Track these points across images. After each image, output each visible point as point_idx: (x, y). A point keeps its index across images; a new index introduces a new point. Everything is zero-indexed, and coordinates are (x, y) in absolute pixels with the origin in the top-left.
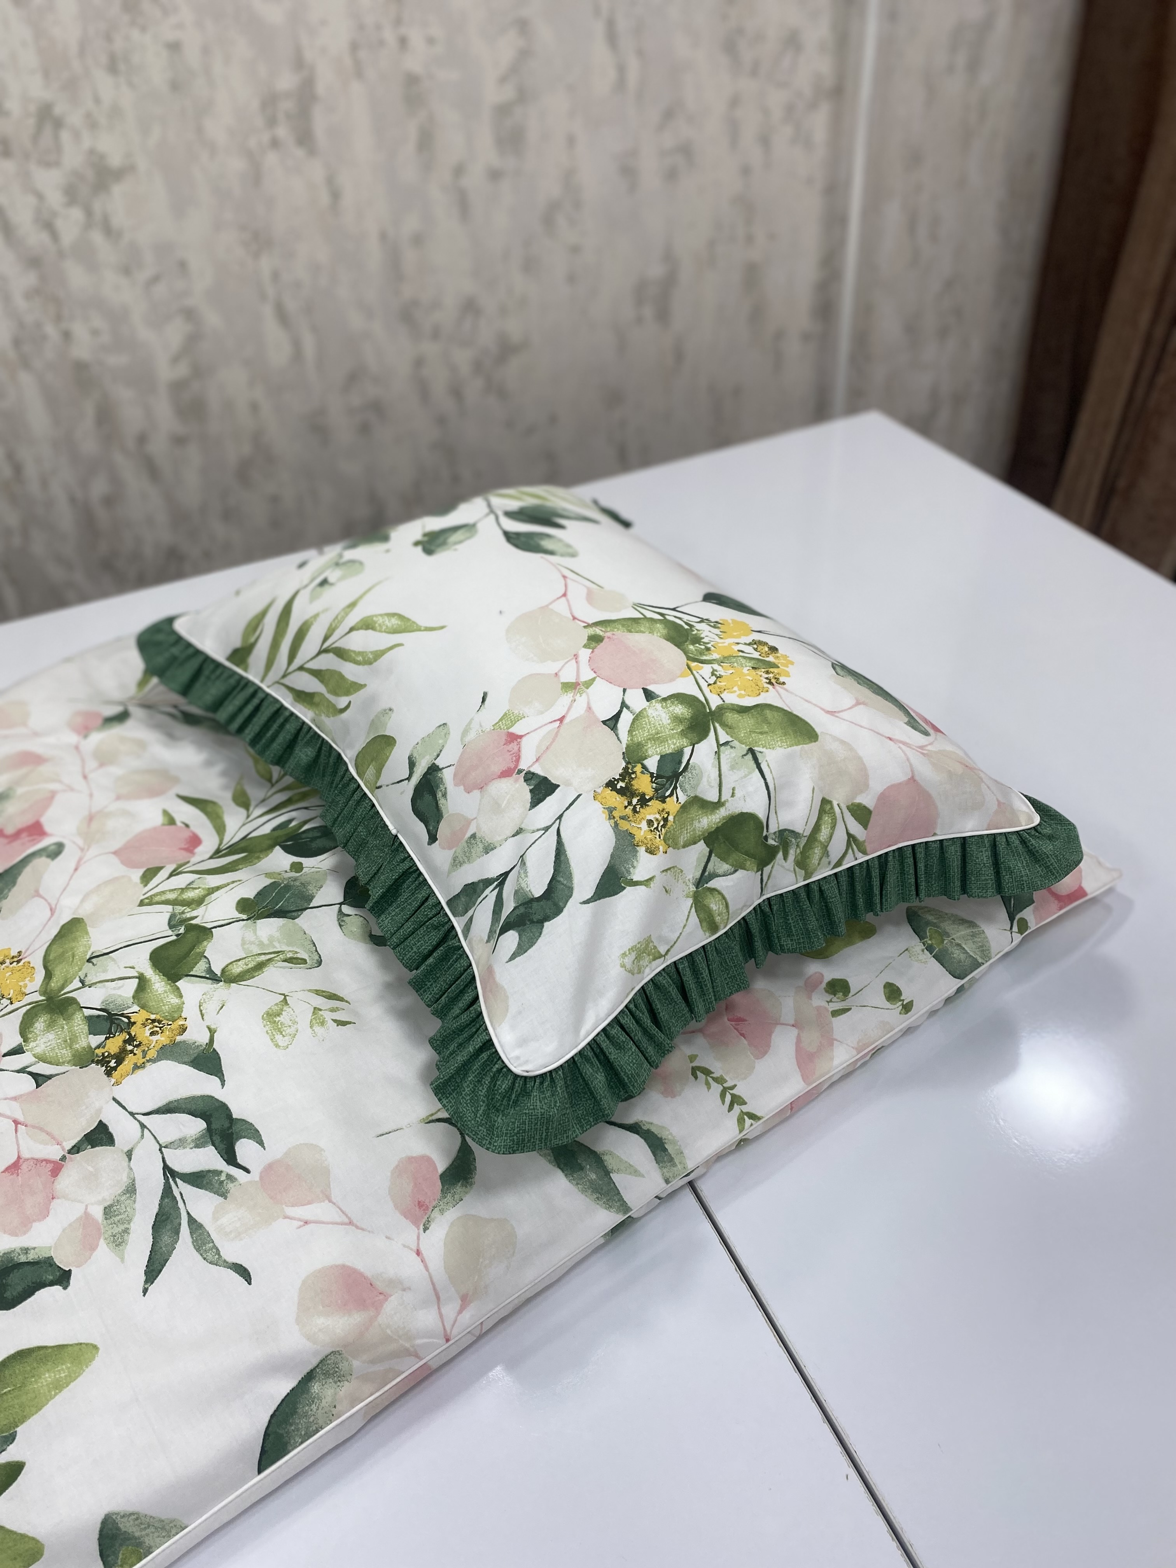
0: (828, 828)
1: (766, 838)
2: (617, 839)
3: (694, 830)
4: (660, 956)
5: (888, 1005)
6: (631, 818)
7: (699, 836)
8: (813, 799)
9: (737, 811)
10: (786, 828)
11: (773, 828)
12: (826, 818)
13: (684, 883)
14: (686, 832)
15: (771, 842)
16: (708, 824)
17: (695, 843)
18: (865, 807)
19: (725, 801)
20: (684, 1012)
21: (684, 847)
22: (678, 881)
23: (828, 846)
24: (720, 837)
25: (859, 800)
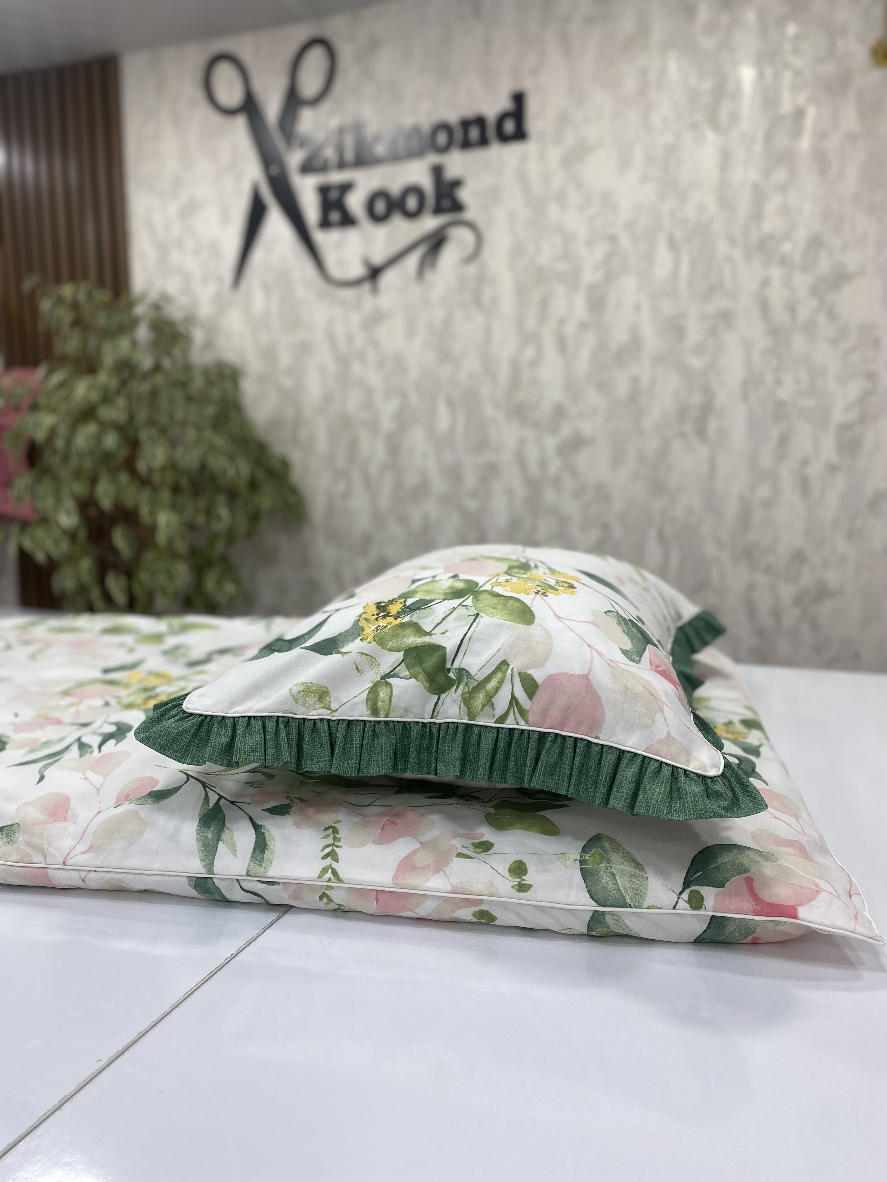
0: (496, 681)
1: (449, 670)
2: (352, 628)
3: (403, 643)
4: (329, 709)
5: (507, 875)
6: (371, 622)
7: (403, 648)
8: (494, 656)
9: (438, 643)
10: (465, 668)
11: (456, 665)
12: (499, 675)
13: (376, 673)
14: (396, 641)
15: (451, 675)
16: (412, 642)
17: (398, 651)
18: (533, 679)
19: (433, 634)
20: (326, 759)
21: (389, 650)
22: (372, 670)
23: (492, 697)
24: (414, 653)
25: (532, 672)
